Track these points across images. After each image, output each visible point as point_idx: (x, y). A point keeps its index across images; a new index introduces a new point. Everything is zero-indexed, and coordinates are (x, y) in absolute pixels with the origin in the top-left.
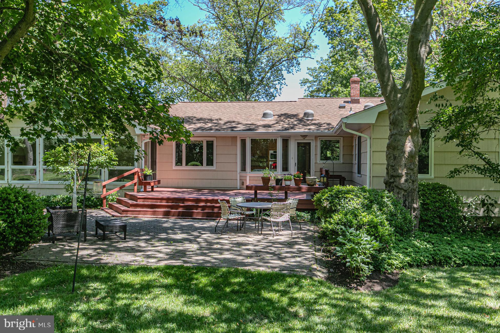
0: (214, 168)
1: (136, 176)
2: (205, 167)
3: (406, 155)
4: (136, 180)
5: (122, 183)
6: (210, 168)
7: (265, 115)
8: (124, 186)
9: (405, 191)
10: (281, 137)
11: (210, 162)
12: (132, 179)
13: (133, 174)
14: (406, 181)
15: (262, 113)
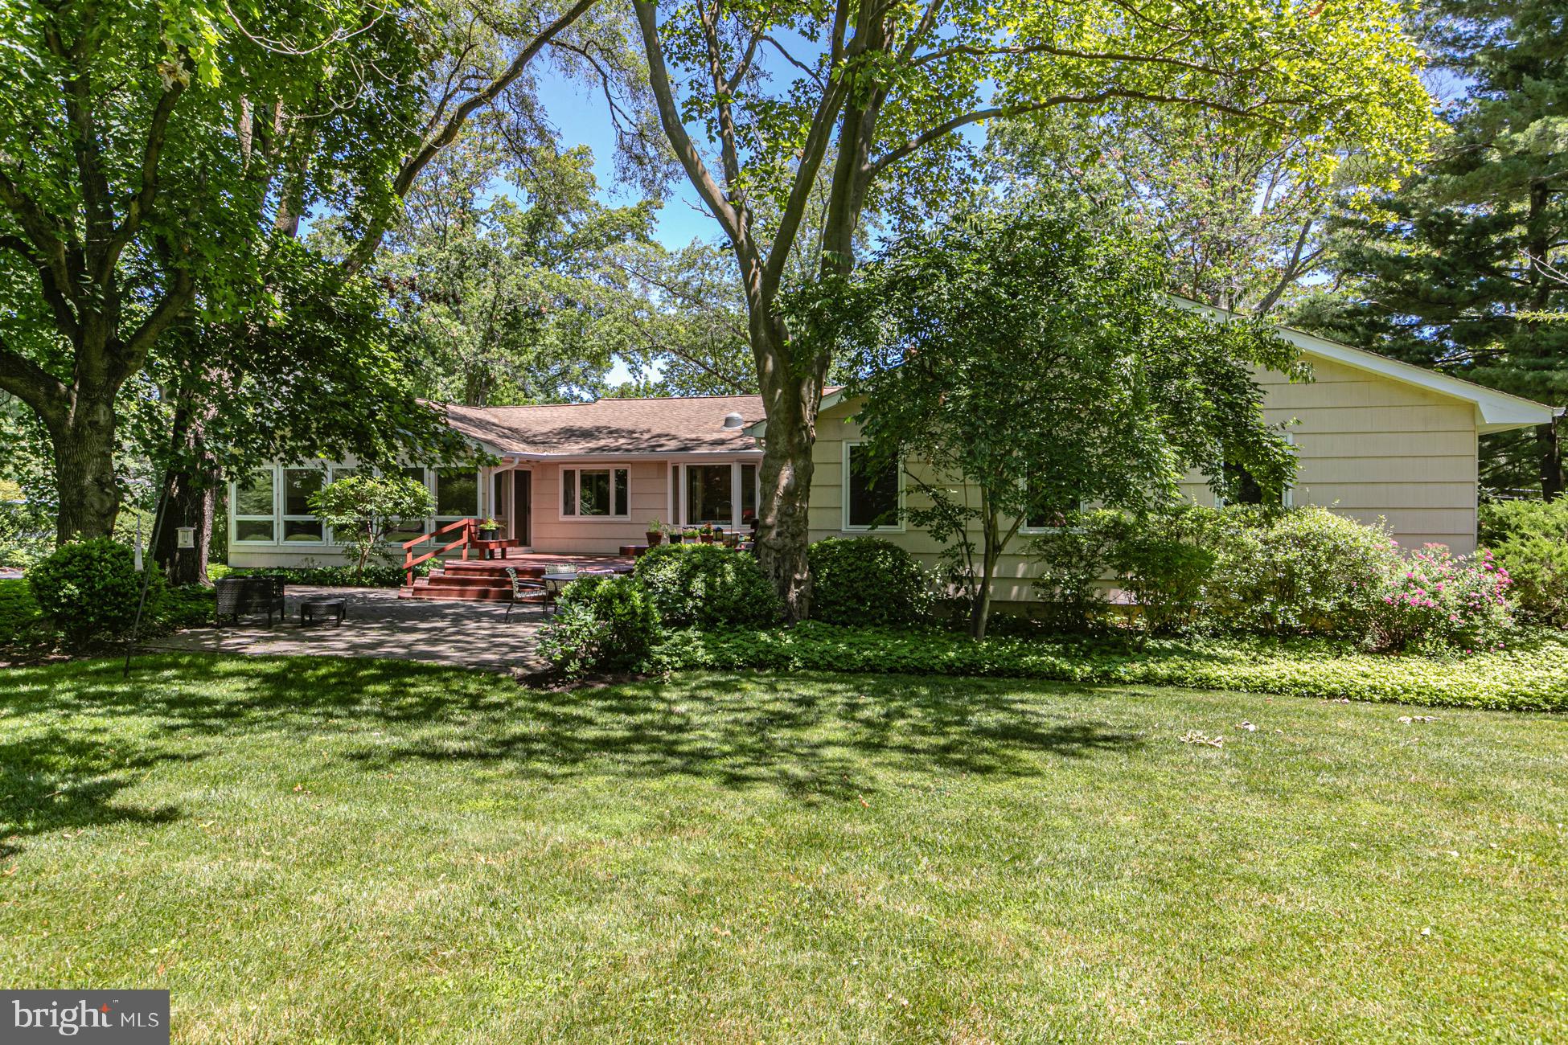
0: (627, 518)
1: (466, 533)
2: (613, 517)
3: (780, 492)
4: (465, 539)
5: (441, 545)
6: (621, 518)
7: (728, 422)
8: (443, 550)
9: (778, 551)
10: (739, 461)
11: (622, 509)
12: (460, 537)
13: (463, 528)
14: (779, 534)
15: (723, 418)
